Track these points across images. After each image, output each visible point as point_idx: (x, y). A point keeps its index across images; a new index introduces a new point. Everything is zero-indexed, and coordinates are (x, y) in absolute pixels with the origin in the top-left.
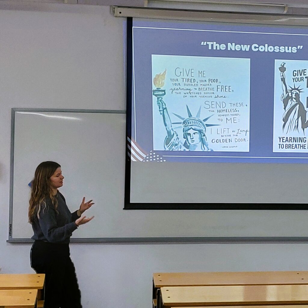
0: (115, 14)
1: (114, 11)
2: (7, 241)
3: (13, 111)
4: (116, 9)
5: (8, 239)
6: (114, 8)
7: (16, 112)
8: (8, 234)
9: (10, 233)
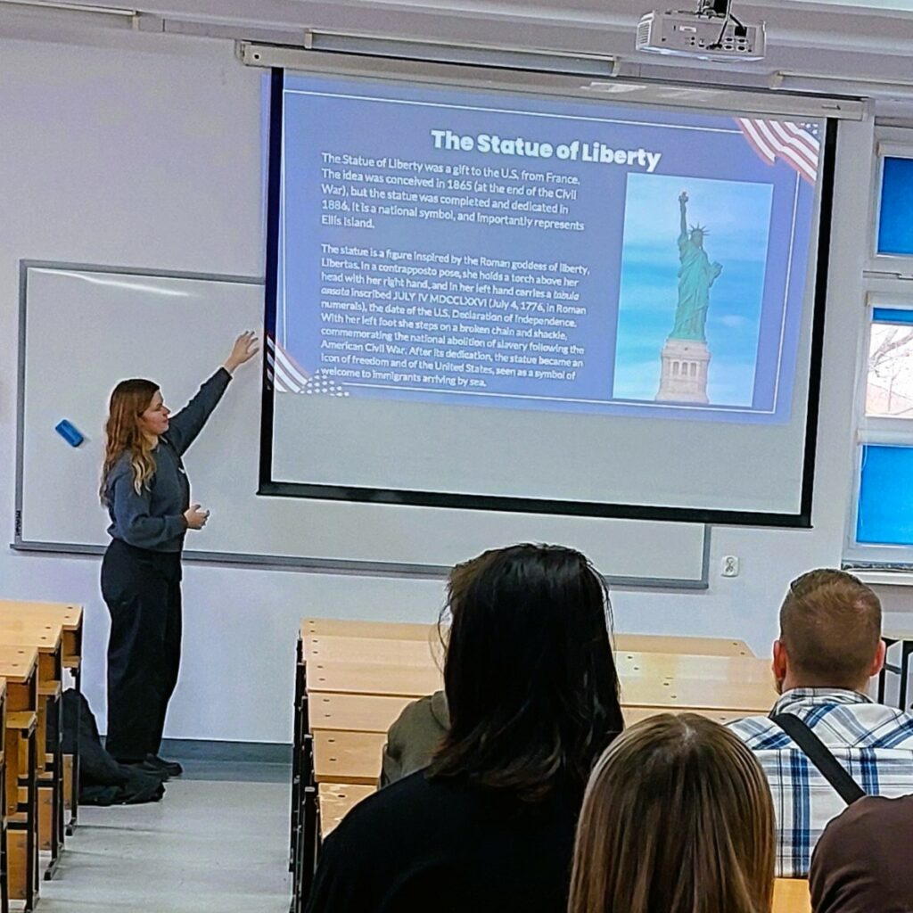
0: (246, 60)
1: (244, 52)
2: (12, 546)
3: (24, 266)
4: (247, 47)
5: (13, 543)
6: (244, 46)
7: (29, 269)
8: (14, 531)
9: (18, 531)
